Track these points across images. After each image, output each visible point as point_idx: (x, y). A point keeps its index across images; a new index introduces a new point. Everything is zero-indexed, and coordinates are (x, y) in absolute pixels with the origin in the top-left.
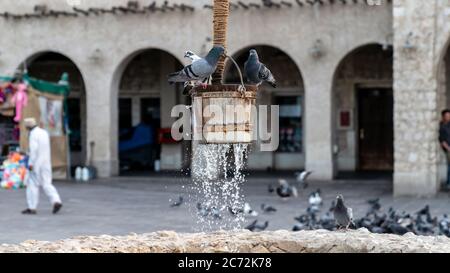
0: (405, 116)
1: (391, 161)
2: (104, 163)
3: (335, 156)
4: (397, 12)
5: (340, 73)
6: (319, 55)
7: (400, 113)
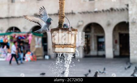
0: (133, 41)
1: (129, 53)
2: (52, 54)
3: (114, 52)
4: (130, 12)
5: (115, 30)
6: (109, 25)
7: (132, 40)
